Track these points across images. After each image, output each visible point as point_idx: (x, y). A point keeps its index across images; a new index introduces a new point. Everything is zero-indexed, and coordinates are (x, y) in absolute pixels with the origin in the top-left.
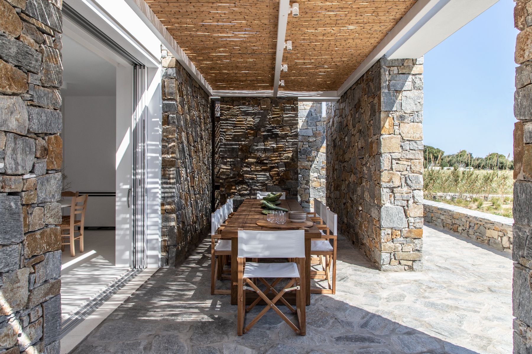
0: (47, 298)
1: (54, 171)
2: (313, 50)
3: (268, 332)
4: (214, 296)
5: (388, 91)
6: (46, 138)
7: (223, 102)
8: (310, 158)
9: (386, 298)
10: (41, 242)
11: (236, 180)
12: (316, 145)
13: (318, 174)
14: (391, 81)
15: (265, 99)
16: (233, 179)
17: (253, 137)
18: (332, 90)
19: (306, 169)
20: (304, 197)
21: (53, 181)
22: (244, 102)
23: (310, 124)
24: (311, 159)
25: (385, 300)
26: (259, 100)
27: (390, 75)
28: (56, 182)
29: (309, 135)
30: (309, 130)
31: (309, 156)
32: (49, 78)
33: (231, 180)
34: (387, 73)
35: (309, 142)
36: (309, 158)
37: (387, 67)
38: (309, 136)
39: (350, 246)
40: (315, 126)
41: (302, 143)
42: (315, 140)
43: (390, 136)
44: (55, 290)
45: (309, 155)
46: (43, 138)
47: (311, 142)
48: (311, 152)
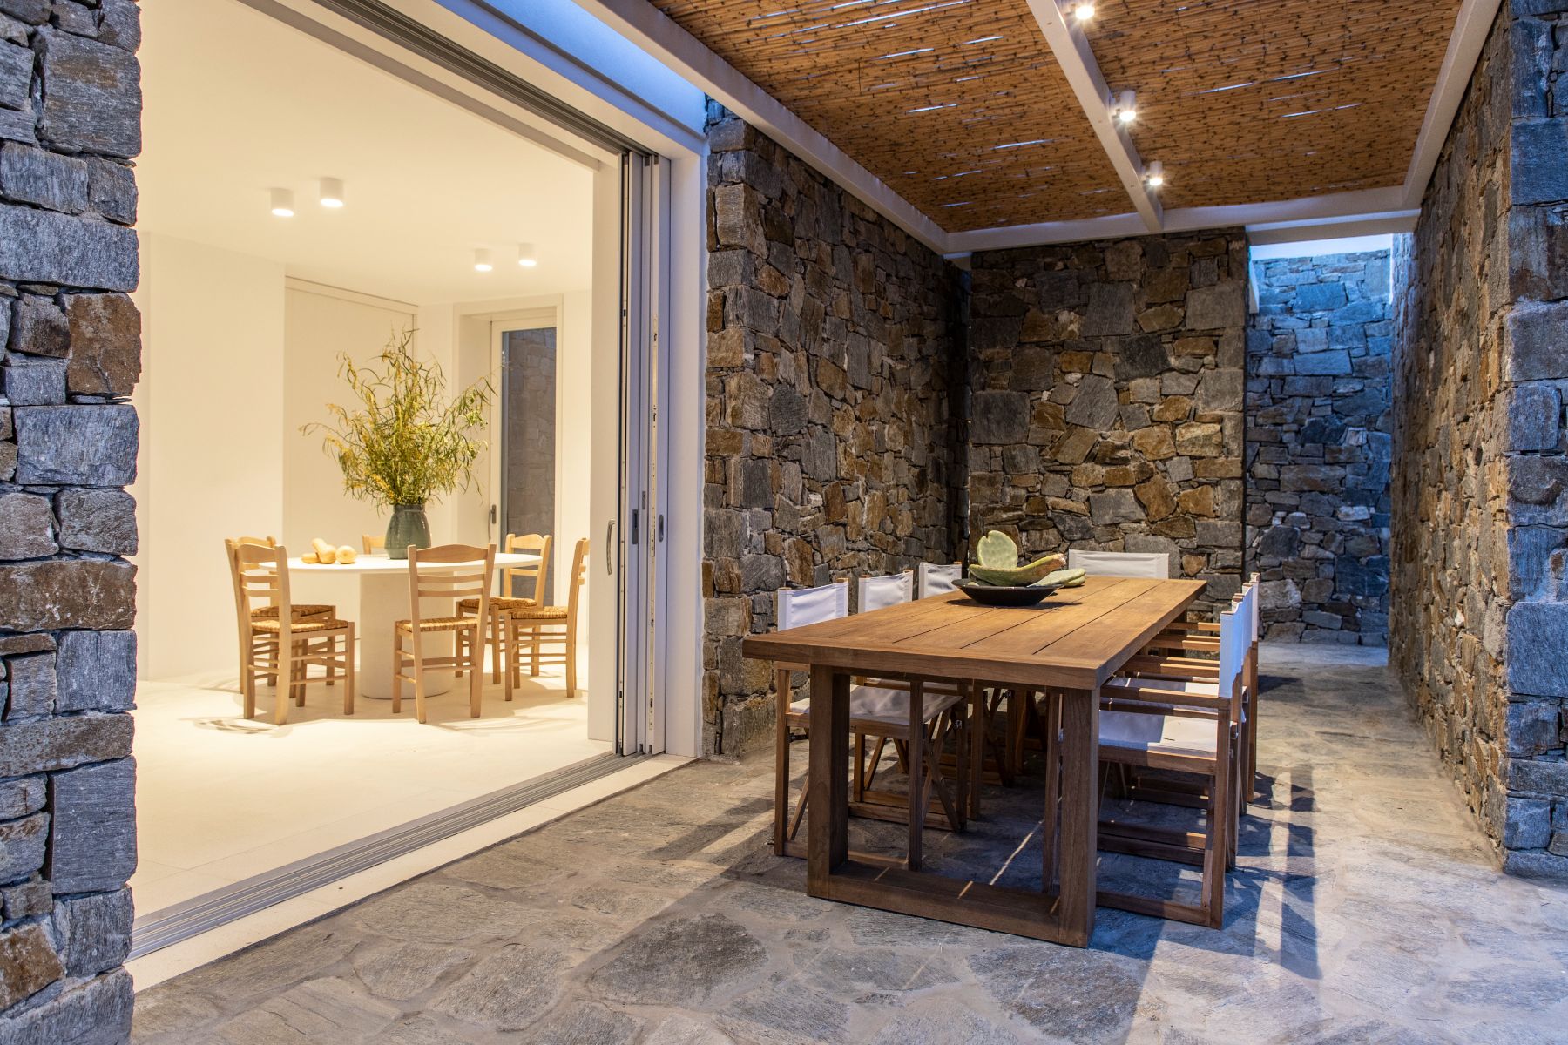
0: (65, 762)
1: (101, 400)
2: (1204, 9)
3: (853, 1008)
4: (787, 860)
5: (1544, 120)
6: (68, 300)
7: (981, 267)
8: (1340, 451)
9: (1455, 984)
10: (38, 596)
11: (1020, 519)
12: (1366, 408)
13: (1373, 510)
14: (1559, 73)
15: (1121, 246)
16: (1011, 514)
17: (1079, 376)
18: (1376, 184)
19: (1322, 493)
20: (1313, 591)
21: (92, 428)
22: (1048, 260)
23: (1338, 332)
24: (1342, 458)
25: (1445, 988)
26: (1103, 250)
27: (1556, 47)
28: (109, 431)
29: (1335, 372)
30: (1335, 354)
31: (1334, 447)
32: (72, 126)
33: (1004, 516)
34: (1543, 42)
35: (1334, 396)
36: (1333, 452)
37: (1540, 15)
38: (1335, 377)
39: (1426, 766)
40: (1359, 340)
41: (1309, 401)
42: (1358, 387)
43: (1557, 306)
44: (102, 743)
45: (1336, 441)
46: (57, 301)
47: (1344, 396)
48: (1341, 431)
